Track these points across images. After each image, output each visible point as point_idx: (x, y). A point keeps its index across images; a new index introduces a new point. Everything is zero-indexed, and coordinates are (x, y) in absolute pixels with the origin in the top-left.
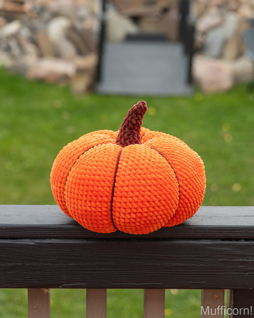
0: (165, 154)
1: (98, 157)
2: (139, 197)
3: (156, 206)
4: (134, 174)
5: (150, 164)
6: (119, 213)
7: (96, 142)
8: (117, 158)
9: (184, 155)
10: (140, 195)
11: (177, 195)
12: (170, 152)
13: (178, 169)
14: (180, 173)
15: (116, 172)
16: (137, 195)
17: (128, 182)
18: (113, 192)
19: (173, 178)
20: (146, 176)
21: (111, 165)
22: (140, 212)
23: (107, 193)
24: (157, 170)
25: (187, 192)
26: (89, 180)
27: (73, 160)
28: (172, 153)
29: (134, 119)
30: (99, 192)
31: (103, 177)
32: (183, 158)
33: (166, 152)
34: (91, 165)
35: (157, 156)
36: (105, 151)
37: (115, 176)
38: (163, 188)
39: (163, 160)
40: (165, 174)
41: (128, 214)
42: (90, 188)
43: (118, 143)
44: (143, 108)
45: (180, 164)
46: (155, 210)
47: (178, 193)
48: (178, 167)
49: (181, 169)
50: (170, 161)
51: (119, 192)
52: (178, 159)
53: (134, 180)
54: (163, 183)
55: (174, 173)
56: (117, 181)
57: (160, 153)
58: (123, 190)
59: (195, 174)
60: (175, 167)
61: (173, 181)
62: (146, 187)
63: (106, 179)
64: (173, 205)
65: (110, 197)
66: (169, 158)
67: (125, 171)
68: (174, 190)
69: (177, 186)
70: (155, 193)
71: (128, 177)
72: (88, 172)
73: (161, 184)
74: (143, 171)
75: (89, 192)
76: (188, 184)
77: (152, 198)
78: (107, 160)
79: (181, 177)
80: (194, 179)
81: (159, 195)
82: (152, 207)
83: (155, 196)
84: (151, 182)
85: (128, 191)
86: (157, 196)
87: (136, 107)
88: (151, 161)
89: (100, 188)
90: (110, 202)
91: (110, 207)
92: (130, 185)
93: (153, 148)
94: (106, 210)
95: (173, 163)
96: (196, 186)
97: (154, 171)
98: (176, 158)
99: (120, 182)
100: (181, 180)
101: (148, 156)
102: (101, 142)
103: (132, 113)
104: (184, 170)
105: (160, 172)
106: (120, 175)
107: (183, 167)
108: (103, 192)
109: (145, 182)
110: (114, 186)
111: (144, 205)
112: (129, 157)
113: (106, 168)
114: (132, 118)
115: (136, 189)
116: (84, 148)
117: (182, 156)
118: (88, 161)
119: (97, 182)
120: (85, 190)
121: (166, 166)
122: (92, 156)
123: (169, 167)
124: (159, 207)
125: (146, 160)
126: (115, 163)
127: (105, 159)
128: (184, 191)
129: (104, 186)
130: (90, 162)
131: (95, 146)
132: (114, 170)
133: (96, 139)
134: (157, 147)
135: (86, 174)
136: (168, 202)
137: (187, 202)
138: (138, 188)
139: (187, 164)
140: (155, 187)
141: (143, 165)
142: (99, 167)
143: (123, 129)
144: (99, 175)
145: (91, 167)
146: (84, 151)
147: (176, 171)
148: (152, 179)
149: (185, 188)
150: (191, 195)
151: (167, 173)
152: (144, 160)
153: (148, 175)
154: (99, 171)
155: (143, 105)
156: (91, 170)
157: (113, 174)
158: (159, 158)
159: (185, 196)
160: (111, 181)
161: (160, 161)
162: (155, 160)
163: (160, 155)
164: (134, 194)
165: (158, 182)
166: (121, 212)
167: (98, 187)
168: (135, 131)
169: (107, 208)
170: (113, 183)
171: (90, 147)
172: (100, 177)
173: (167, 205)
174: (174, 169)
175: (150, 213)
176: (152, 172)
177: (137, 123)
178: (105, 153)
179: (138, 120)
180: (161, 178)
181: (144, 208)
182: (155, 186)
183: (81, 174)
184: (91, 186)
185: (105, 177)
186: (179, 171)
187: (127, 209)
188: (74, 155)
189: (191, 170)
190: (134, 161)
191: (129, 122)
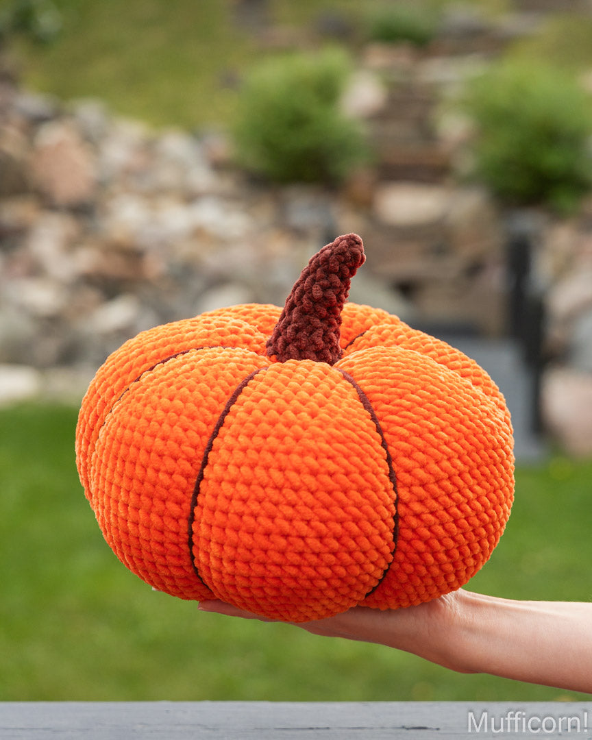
0: (375, 401)
1: (179, 385)
2: (260, 519)
3: (309, 551)
4: (258, 451)
5: (312, 425)
6: (207, 554)
7: (199, 340)
8: (230, 396)
9: (438, 409)
10: (263, 512)
11: (385, 527)
12: (391, 396)
13: (401, 449)
14: (407, 462)
15: (215, 434)
16: (255, 512)
17: (237, 469)
18: (197, 491)
19: (376, 474)
20: (289, 459)
21: (207, 412)
22: (261, 561)
23: (179, 493)
24: (326, 446)
25: (422, 520)
26: (139, 449)
27: (124, 383)
28: (398, 401)
29: (320, 285)
30: (158, 487)
31: (175, 446)
32: (427, 418)
33: (380, 395)
34: (154, 404)
35: (345, 406)
36: (205, 368)
37: (210, 447)
38: (335, 503)
39: (360, 419)
40: (349, 461)
41: (228, 562)
42: (138, 471)
43: (270, 348)
44: (348, 254)
45: (411, 436)
46: (306, 563)
47: (391, 521)
48: (404, 445)
49: (412, 451)
50: (382, 424)
51: (209, 494)
52: (408, 420)
53: (252, 467)
54: (337, 486)
55: (384, 462)
56: (210, 462)
57: (364, 398)
58: (219, 492)
59: (459, 470)
60: (393, 441)
61: (372, 484)
62: (284, 491)
63: (183, 452)
64: (368, 555)
65: (186, 506)
66: (381, 413)
67: (236, 437)
68: (372, 511)
69: (389, 501)
70: (308, 513)
71: (238, 456)
72: (141, 426)
73: (330, 488)
74: (284, 444)
75: (134, 481)
76: (426, 498)
77: (296, 527)
78: (201, 397)
79: (407, 475)
80: (454, 484)
81: (321, 522)
82: (296, 553)
83: (308, 522)
84: (301, 481)
85: (232, 495)
86: (313, 524)
87: (328, 251)
88: (315, 418)
89: (162, 476)
90: (187, 519)
91: (187, 533)
92: (241, 479)
93: (349, 377)
94: (176, 541)
95: (389, 430)
96: (458, 507)
97: (316, 448)
98: (405, 417)
99: (217, 467)
100: (405, 485)
101: (315, 402)
102: (217, 340)
103: (316, 266)
104: (420, 456)
105: (333, 452)
106: (222, 448)
107: (419, 445)
108: (167, 488)
109: (282, 476)
110: (201, 477)
111: (273, 543)
112: (262, 398)
113: (190, 420)
114: (314, 281)
115: (256, 494)
116: (162, 354)
117: (426, 412)
118: (153, 391)
119: (158, 458)
120: (126, 476)
121: (361, 437)
122: (169, 378)
123: (373, 440)
124: (318, 555)
125: (304, 411)
126: (222, 407)
127: (196, 393)
128: (414, 516)
129: (174, 472)
130: (154, 397)
131: (193, 349)
132: (212, 427)
133: (206, 330)
134: (361, 375)
135: (137, 429)
136: (349, 544)
137: (423, 550)
138: (260, 493)
139: (437, 437)
140: (311, 497)
141: (290, 427)
142: (171, 414)
143: (286, 310)
144: (164, 439)
145: (152, 411)
146: (159, 360)
147: (393, 456)
148: (307, 470)
149: (417, 507)
150: (436, 531)
151: (356, 459)
152: (296, 412)
153: (295, 458)
154: (168, 426)
155: (351, 245)
156: (149, 420)
157: (206, 439)
158: (345, 411)
159: (414, 530)
160: (196, 459)
161: (345, 420)
162: (330, 415)
163: (355, 403)
164: (248, 507)
165: (322, 483)
166: (211, 553)
167: (157, 471)
168: (318, 320)
169: (177, 534)
170: (199, 467)
171: (178, 351)
172: (166, 445)
173: (346, 552)
174: (390, 448)
175: (292, 568)
176: (310, 451)
177: (325, 298)
178: (204, 375)
179: (329, 288)
180: (332, 472)
181: (271, 550)
182: (312, 493)
183: (124, 427)
184: (140, 467)
185: (180, 445)
186: (405, 456)
187: (225, 548)
188: (130, 369)
189: (445, 457)
190: (269, 409)
191: (303, 292)
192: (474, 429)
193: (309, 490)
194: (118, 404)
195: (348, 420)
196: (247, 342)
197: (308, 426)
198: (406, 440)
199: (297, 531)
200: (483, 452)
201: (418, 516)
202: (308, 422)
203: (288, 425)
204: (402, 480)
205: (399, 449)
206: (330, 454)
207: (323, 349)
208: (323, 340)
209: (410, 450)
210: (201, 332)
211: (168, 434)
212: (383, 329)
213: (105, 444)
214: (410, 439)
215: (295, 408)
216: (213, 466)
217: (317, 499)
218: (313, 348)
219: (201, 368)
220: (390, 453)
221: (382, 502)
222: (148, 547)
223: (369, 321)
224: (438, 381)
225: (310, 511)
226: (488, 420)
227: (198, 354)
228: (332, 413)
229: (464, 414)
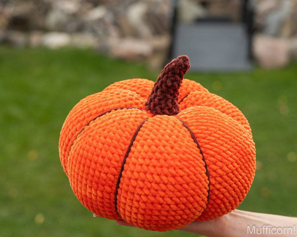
0: (199, 138)
1: (108, 130)
2: (149, 197)
3: (171, 210)
4: (148, 166)
5: (172, 153)
6: (124, 210)
7: (115, 104)
8: (132, 136)
9: (226, 140)
10: (150, 194)
11: (204, 197)
12: (205, 135)
13: (211, 161)
14: (214, 167)
15: (127, 156)
16: (147, 194)
17: (138, 174)
18: (119, 182)
19: (201, 174)
20: (162, 170)
21: (123, 145)
22: (149, 214)
23: (110, 183)
24: (179, 164)
25: (220, 191)
26: (91, 161)
27: (82, 126)
28: (209, 137)
29: (170, 80)
30: (100, 179)
31: (108, 161)
32: (222, 145)
33: (201, 135)
34: (97, 140)
35: (186, 141)
36: (120, 122)
37: (124, 162)
38: (183, 189)
39: (193, 148)
40: (189, 170)
41: (134, 214)
42: (91, 171)
43: (147, 106)
44: (183, 66)
45: (215, 155)
46: (170, 215)
47: (207, 193)
48: (213, 159)
49: (216, 162)
50: (202, 149)
51: (125, 184)
52: (214, 147)
53: (145, 173)
54: (184, 182)
55: (204, 168)
56: (125, 169)
57: (193, 136)
58: (130, 184)
59: (236, 168)
60: (208, 157)
61: (199, 179)
62: (160, 185)
63: (112, 164)
64: (197, 209)
65: (114, 188)
66: (202, 143)
67: (137, 158)
68: (199, 191)
69: (206, 185)
70: (171, 195)
71: (138, 168)
72: (92, 150)
73: (181, 183)
74: (159, 162)
75: (89, 175)
76: (222, 182)
77: (166, 201)
78: (119, 137)
79: (214, 173)
80: (234, 174)
81: (177, 198)
82: (165, 211)
83: (171, 198)
84: (168, 180)
85: (136, 186)
86: (173, 199)
87: (174, 64)
88: (173, 149)
89: (102, 175)
90: (114, 193)
91: (114, 199)
92: (140, 179)
93: (185, 125)
94: (109, 202)
95: (205, 152)
96: (235, 183)
97: (174, 165)
98: (212, 145)
99: (128, 172)
100: (213, 177)
101: (173, 141)
102: (123, 104)
103: (168, 71)
104: (220, 164)
105: (182, 166)
106: (130, 163)
107: (219, 159)
108: (105, 180)
109: (159, 178)
110: (121, 176)
111: (155, 207)
112: (148, 139)
113: (115, 149)
114: (167, 78)
115: (147, 186)
116: (98, 112)
117: (221, 142)
118: (96, 133)
119: (100, 166)
120: (85, 172)
121: (194, 157)
122: (103, 127)
123: (199, 158)
124: (175, 211)
125: (168, 146)
126: (129, 142)
127: (117, 135)
128: (216, 190)
129: (108, 173)
130: (97, 136)
131: (113, 110)
132: (125, 152)
133: (118, 99)
134: (191, 124)
135: (90, 151)
136: (189, 206)
137: (220, 203)
138: (149, 185)
139: (227, 154)
140: (172, 187)
141: (162, 154)
142: (106, 146)
143: (154, 90)
144: (103, 157)
145: (97, 143)
146: (97, 115)
147: (208, 164)
148: (170, 175)
149: (218, 186)
150: (225, 195)
151: (192, 169)
152: (164, 146)
153: (165, 169)
154: (104, 151)
155: (184, 61)
156: (95, 148)
157: (122, 158)
158: (186, 145)
159: (216, 196)
160: (118, 167)
161: (187, 150)
162: (180, 148)
163: (190, 140)
164: (143, 191)
165: (177, 181)
166: (126, 209)
167: (100, 172)
168: (169, 95)
169: (110, 199)
170: (119, 171)
171: (106, 111)
172: (104, 160)
173: (187, 209)
174: (206, 161)
175: (163, 217)
176: (172, 166)
177: (172, 86)
178: (120, 125)
179: (174, 81)
180: (182, 175)
181: (154, 210)
182: (173, 185)
183: (83, 150)
184: (92, 170)
185: (110, 161)
186: (213, 164)
187: (133, 208)
188: (84, 118)
189: (230, 163)
190: (151, 145)
191: (162, 82)
192: (241, 147)
193: (171, 184)
194: (79, 136)
195: (188, 149)
196: (137, 104)
197: (170, 153)
198: (214, 157)
199: (166, 202)
200: (245, 157)
201: (218, 190)
202: (170, 152)
203: (161, 153)
204: (211, 175)
205: (210, 161)
206: (181, 167)
207: (171, 108)
208: (172, 104)
209: (215, 161)
210: (116, 100)
211: (105, 156)
212: (196, 95)
213: (74, 155)
214: (215, 156)
215: (164, 144)
216: (126, 171)
217: (175, 188)
218: (167, 108)
219: (118, 121)
220: (207, 163)
221: (203, 187)
222: (96, 203)
223: (189, 89)
224: (225, 125)
225: (172, 193)
226: (247, 141)
227: (116, 113)
228: (180, 146)
229: (237, 140)
